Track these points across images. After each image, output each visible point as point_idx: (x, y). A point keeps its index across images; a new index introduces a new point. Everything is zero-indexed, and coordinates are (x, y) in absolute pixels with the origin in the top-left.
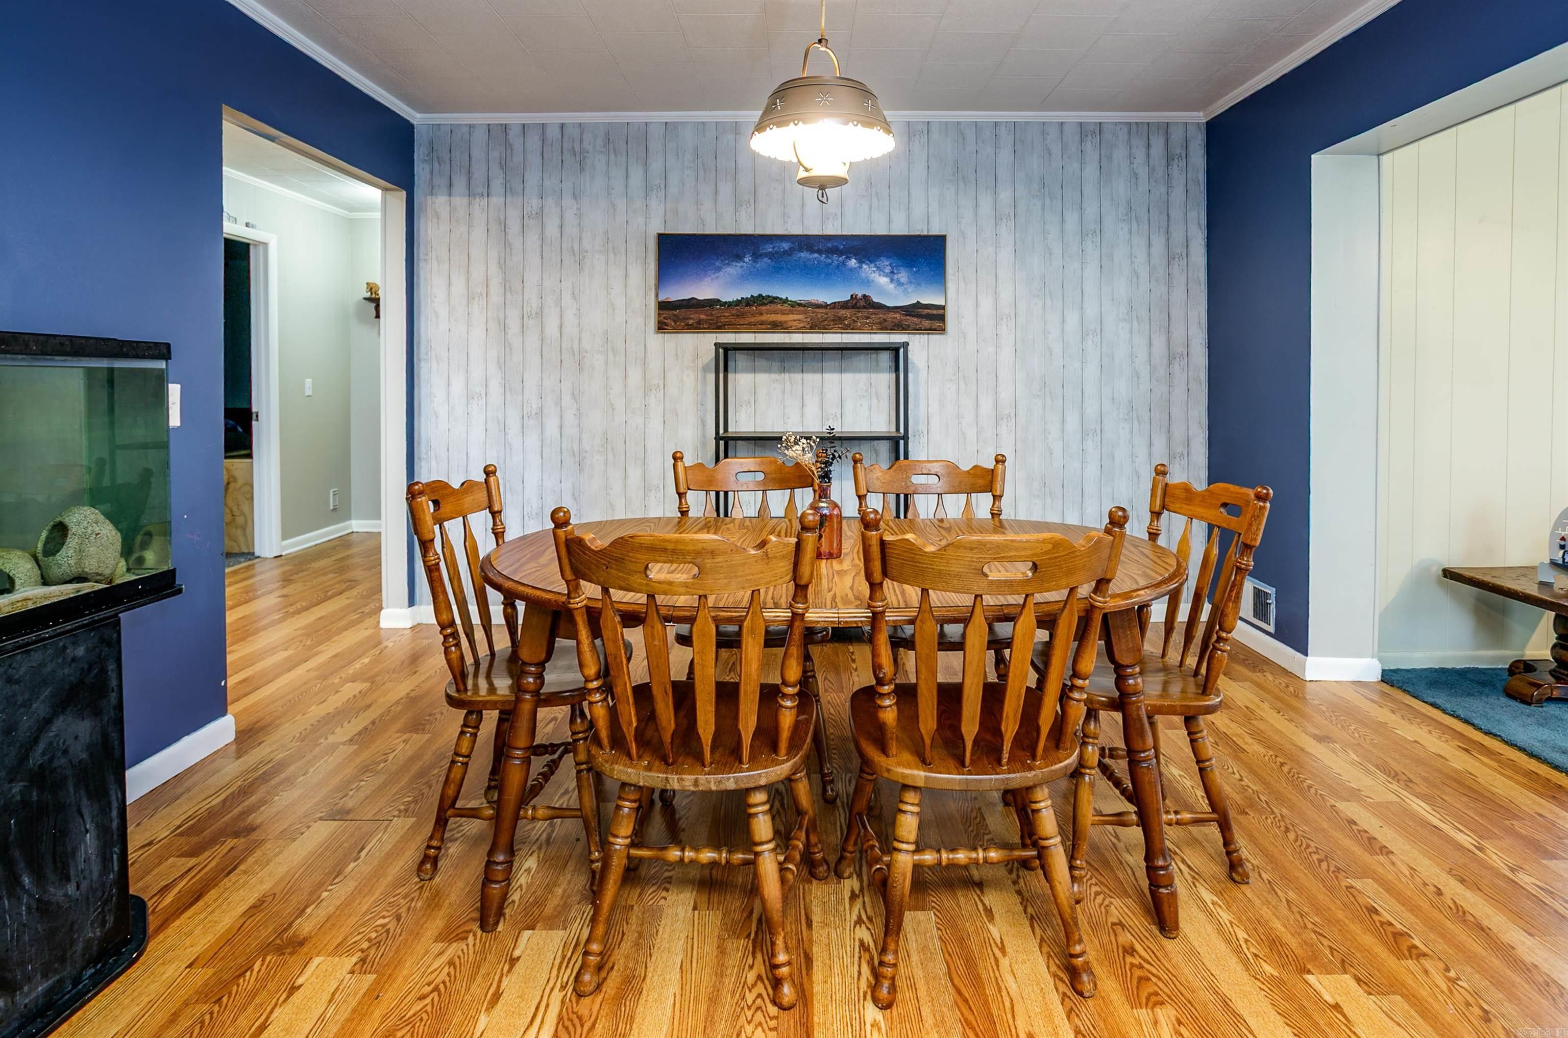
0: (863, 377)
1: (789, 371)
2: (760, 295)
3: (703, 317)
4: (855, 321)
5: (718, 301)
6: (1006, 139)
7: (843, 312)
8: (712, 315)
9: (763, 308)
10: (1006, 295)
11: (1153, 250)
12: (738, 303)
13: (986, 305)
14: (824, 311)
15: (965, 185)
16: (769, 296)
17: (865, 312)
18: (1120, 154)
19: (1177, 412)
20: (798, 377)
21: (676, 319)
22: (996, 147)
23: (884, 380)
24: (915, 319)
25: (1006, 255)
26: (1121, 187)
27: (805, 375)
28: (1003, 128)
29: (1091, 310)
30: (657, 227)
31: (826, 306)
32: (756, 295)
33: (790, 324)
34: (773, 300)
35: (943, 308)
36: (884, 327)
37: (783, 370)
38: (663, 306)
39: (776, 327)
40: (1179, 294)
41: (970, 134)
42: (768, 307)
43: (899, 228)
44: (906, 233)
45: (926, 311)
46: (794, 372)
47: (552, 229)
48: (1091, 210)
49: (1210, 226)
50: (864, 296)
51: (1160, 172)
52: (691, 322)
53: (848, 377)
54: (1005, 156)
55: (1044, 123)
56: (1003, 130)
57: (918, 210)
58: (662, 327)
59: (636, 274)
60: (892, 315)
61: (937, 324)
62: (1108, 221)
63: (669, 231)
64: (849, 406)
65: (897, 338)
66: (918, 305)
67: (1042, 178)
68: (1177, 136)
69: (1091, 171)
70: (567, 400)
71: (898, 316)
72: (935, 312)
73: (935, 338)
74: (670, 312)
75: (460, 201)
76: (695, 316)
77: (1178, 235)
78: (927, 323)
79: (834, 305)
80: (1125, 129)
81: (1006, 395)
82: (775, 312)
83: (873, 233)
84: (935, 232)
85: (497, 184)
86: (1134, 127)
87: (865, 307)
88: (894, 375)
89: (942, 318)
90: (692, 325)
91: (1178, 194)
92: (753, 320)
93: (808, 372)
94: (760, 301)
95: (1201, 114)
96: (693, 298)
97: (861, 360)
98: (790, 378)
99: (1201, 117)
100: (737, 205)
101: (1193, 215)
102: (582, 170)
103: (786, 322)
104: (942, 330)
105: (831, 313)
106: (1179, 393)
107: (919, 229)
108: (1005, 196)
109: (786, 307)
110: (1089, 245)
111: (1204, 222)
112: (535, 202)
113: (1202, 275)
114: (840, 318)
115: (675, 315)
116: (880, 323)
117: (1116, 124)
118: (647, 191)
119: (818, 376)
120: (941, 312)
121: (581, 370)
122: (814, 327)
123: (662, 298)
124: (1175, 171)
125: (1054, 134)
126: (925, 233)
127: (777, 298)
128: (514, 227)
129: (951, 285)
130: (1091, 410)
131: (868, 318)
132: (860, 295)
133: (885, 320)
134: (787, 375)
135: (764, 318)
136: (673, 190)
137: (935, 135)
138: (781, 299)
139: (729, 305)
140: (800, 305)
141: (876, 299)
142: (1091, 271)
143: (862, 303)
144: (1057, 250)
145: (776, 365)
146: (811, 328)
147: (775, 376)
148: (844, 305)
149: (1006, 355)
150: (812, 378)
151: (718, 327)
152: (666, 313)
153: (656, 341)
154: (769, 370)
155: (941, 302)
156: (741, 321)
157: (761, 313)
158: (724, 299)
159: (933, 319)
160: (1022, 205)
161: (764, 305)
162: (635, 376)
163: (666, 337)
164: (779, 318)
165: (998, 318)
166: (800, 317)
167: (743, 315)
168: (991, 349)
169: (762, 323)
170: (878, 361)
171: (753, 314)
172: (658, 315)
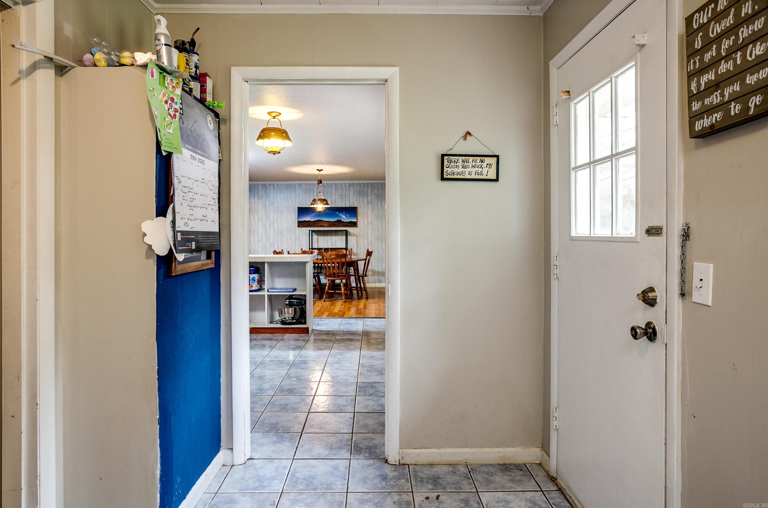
0: (339, 237)
1: (325, 235)
3: (307, 224)
4: (338, 225)
6: (370, 187)
7: (335, 223)
8: (309, 224)
10: (370, 219)
12: (314, 221)
13: (366, 221)
15: (361, 196)
20: (327, 237)
21: (302, 225)
22: (368, 188)
23: (343, 237)
24: (351, 224)
25: (370, 211)
30: (298, 206)
31: (332, 222)
32: (318, 219)
38: (299, 222)
39: (322, 226)
43: (347, 205)
44: (349, 206)
45: (353, 223)
47: (276, 206)
50: (340, 220)
52: (304, 225)
53: (337, 237)
54: (369, 190)
56: (369, 185)
57: (351, 201)
58: (299, 226)
59: (293, 215)
60: (345, 224)
61: (355, 225)
63: (300, 206)
64: (337, 242)
65: (347, 229)
66: (351, 221)
71: (347, 224)
73: (355, 228)
75: (256, 200)
76: (305, 224)
78: (353, 225)
79: (334, 222)
81: (370, 239)
83: (342, 207)
84: (355, 206)
85: (264, 197)
88: (345, 236)
92: (317, 225)
93: (329, 235)
94: (319, 221)
96: (305, 220)
97: (340, 233)
98: (325, 237)
102: (282, 192)
103: (324, 225)
104: (357, 227)
107: (352, 205)
108: (370, 198)
109: (324, 222)
112: (272, 199)
116: (343, 225)
118: (295, 198)
119: (331, 236)
120: (356, 223)
121: (282, 235)
122: (330, 226)
123: (299, 220)
126: (353, 206)
127: (322, 220)
128: (268, 205)
129: (358, 218)
131: (341, 224)
132: (339, 219)
136: (300, 197)
137: (355, 186)
139: (312, 222)
140: (327, 222)
141: (342, 220)
143: (339, 221)
145: (322, 234)
147: (322, 236)
149: (370, 231)
150: (329, 237)
151: (310, 226)
152: (299, 223)
153: (297, 229)
154: (320, 235)
155: (356, 221)
156: (315, 225)
157: (319, 223)
158: (311, 220)
159: (354, 224)
160: (373, 200)
161: (319, 222)
162: (293, 236)
163: (300, 228)
164: (322, 224)
165: (368, 224)
166: (327, 224)
167: (315, 224)
168: (367, 230)
169: (319, 225)
170: (343, 233)
171: (317, 224)
172: (298, 224)
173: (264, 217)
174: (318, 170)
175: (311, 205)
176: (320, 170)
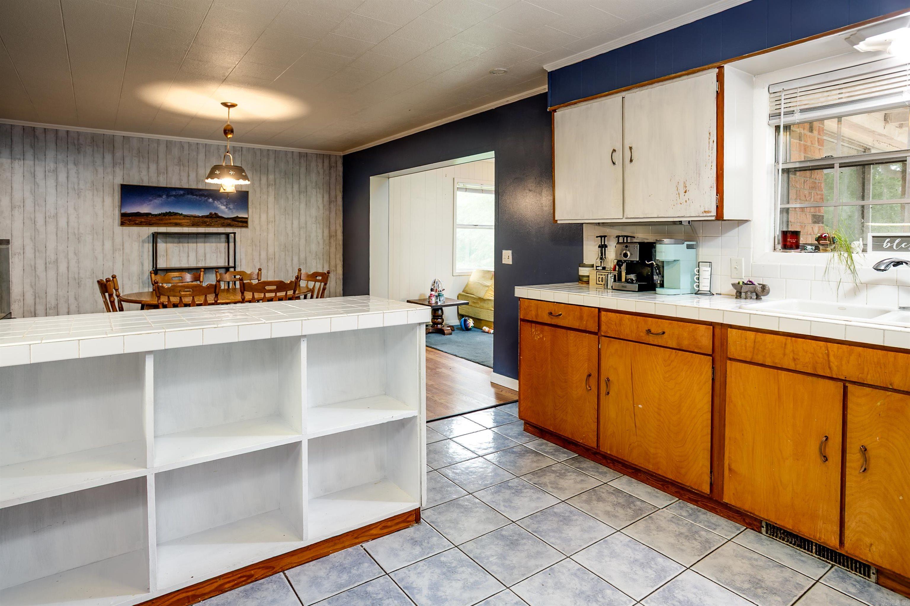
0: (214, 245)
1: (182, 243)
2: (170, 212)
3: (143, 220)
4: (211, 223)
5: (150, 214)
7: (206, 219)
8: (147, 219)
9: (171, 217)
10: (271, 213)
11: (324, 199)
12: (160, 215)
13: (264, 217)
14: (198, 219)
15: (256, 172)
16: (174, 212)
17: (216, 220)
18: (313, 164)
19: (332, 256)
20: (186, 245)
21: (130, 221)
22: (268, 159)
23: (223, 246)
24: (236, 223)
25: (271, 199)
26: (314, 176)
27: (189, 244)
28: (271, 151)
29: (303, 219)
30: (119, 181)
31: (199, 217)
32: (168, 211)
33: (183, 224)
34: (176, 214)
35: (247, 218)
36: (223, 225)
37: (180, 242)
38: (123, 215)
39: (177, 225)
40: (333, 214)
41: (258, 153)
42: (173, 217)
45: (240, 220)
46: (184, 243)
47: (62, 178)
48: (303, 184)
49: (344, 192)
50: (215, 213)
51: (327, 172)
52: (137, 222)
53: (207, 245)
54: (271, 162)
55: (286, 151)
56: (271, 153)
58: (122, 224)
59: (108, 201)
60: (226, 221)
61: (245, 225)
62: (309, 188)
63: (124, 183)
64: (208, 256)
65: (229, 230)
66: (237, 217)
67: (285, 171)
68: (333, 159)
69: (303, 170)
70: (71, 255)
71: (229, 221)
72: (244, 220)
73: (245, 230)
74: (127, 218)
75: (6, 161)
76: (139, 220)
77: (333, 194)
78: (240, 224)
79: (202, 217)
80: (315, 156)
81: (271, 250)
82: (177, 219)
84: (244, 190)
86: (318, 156)
87: (215, 218)
88: (227, 244)
89: (246, 222)
90: (138, 223)
91: (333, 180)
92: (166, 222)
93: (190, 243)
94: (169, 214)
95: (341, 153)
96: (138, 212)
97: (213, 239)
98: (182, 245)
99: (342, 154)
100: (158, 173)
101: (338, 187)
102: (79, 152)
103: (181, 223)
104: (247, 227)
105: (201, 220)
106: (333, 249)
108: (271, 177)
109: (181, 217)
110: (302, 196)
111: (342, 190)
112: (52, 166)
113: (341, 208)
114: (205, 222)
115: (129, 219)
116: (222, 224)
117: (312, 154)
118: (114, 165)
119: (195, 245)
120: (246, 220)
121: (79, 242)
122: (194, 225)
123: (122, 212)
124: (332, 171)
125: (290, 155)
126: (239, 191)
127: (177, 213)
128: (40, 176)
129: (250, 210)
130: (302, 256)
131: (216, 222)
132: (213, 213)
133: (224, 223)
134: (181, 244)
135: (172, 221)
136: (127, 165)
138: (179, 214)
139: (156, 215)
140: (188, 216)
141: (220, 215)
142: (303, 206)
143: (214, 216)
144: (290, 197)
146: (192, 225)
147: (175, 245)
148: (207, 217)
149: (271, 236)
150: (192, 246)
151: (150, 224)
152: (125, 218)
153: (119, 230)
154: (173, 243)
155: (247, 217)
156: (161, 222)
157: (170, 219)
158: (153, 213)
159: (243, 223)
160: (278, 181)
161: (171, 216)
162: (108, 245)
163: (124, 228)
164: (178, 221)
165: (268, 223)
166: (188, 221)
167: (162, 220)
168: (265, 234)
169: (171, 223)
170: (220, 238)
171: (167, 220)
172: (121, 219)
173: (29, 203)
174: (225, 104)
175: (207, 178)
176: (229, 104)
